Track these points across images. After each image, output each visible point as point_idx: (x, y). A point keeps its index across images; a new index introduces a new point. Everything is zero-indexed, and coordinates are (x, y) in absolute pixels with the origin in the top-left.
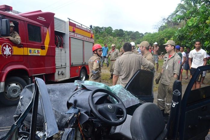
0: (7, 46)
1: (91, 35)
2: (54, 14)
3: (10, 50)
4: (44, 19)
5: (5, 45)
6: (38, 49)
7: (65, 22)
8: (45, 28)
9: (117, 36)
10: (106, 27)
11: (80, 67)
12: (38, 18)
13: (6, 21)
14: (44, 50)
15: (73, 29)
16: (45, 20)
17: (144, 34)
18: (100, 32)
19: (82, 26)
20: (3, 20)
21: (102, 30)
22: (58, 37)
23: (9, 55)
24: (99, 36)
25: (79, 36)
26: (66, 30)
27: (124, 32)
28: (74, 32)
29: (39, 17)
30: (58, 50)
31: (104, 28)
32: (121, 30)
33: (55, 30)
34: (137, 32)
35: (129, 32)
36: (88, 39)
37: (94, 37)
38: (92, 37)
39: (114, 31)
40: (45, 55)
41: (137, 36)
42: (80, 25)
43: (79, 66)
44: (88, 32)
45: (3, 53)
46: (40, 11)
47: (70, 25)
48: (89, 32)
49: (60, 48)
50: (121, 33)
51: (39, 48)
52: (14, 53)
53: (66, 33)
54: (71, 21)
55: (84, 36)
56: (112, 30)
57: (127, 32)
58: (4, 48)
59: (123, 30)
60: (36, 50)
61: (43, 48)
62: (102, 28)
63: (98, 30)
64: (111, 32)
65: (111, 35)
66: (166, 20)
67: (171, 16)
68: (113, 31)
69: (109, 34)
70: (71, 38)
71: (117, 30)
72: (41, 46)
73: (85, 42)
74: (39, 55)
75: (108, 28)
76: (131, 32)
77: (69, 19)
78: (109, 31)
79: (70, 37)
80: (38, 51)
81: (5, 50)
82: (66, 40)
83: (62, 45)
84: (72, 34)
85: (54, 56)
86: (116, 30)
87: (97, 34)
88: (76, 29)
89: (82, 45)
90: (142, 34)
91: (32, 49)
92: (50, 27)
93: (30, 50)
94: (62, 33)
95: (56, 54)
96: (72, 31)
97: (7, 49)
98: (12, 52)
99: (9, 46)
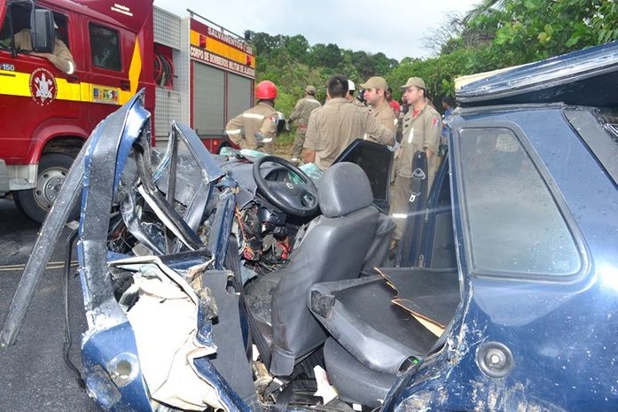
0: (43, 77)
1: (248, 58)
3: (50, 87)
4: (128, 9)
5: (38, 75)
6: (114, 89)
7: (179, 20)
8: (129, 35)
9: (322, 66)
10: (288, 37)
11: (215, 143)
12: (113, 9)
13: (47, 13)
14: (127, 93)
15: (201, 39)
16: (131, 15)
17: (399, 62)
18: (269, 51)
19: (225, 32)
20: (38, 10)
21: (275, 45)
22: (160, 59)
23: (48, 99)
24: (265, 61)
25: (217, 61)
26: (184, 42)
27: (342, 54)
28: (202, 46)
29: (116, 5)
30: (160, 93)
31: (283, 37)
32: (333, 48)
33: (155, 40)
34: (381, 55)
35: (356, 53)
36: (238, 69)
37: (253, 64)
38: (249, 64)
39: (313, 48)
41: (378, 66)
42: (219, 30)
43: (214, 140)
44: (239, 49)
45: (35, 94)
47: (192, 28)
48: (242, 51)
49: (166, 89)
50: (334, 56)
51: (116, 87)
52: (59, 96)
53: (181, 49)
54: (195, 18)
55: (229, 60)
56: (306, 46)
57: (350, 52)
58: (37, 80)
59: (340, 47)
60: (110, 89)
61: (126, 86)
62: (278, 38)
63: (265, 45)
64: (304, 52)
65: (303, 62)
66: (460, 24)
67: (474, 14)
68: (308, 50)
69: (297, 56)
70: (194, 64)
71: (323, 46)
72: (122, 81)
73: (229, 75)
74: (116, 102)
75: (295, 38)
76: (362, 54)
77: (192, 13)
78: (296, 46)
79: (192, 61)
80: (113, 93)
81: (38, 85)
82: (182, 68)
83: (170, 81)
84: (197, 53)
86: (318, 45)
87: (261, 56)
88: (209, 41)
89: (222, 84)
90: (394, 62)
91: (101, 88)
92: (141, 34)
93: (95, 91)
94: (171, 48)
95: (156, 104)
96: (198, 45)
97: (44, 84)
98: (54, 92)
99: (48, 78)
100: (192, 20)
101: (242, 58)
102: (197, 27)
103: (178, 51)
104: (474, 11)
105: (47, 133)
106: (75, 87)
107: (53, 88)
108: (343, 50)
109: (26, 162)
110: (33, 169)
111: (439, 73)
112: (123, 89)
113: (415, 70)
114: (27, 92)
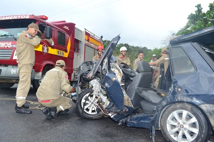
2: (75, 25)
3: (47, 49)
5: (44, 46)
6: (63, 52)
7: (82, 32)
8: (68, 36)
13: (50, 28)
14: (66, 53)
15: (88, 38)
16: (69, 29)
19: (95, 36)
23: (46, 53)
25: (92, 45)
26: (83, 38)
28: (88, 40)
29: (65, 26)
30: (75, 54)
33: (75, 38)
34: (145, 48)
35: (135, 47)
39: (119, 45)
40: (67, 57)
42: (93, 35)
44: (99, 42)
45: (43, 51)
46: (65, 21)
48: (100, 42)
49: (77, 53)
51: (64, 51)
52: (49, 52)
54: (87, 31)
55: (96, 45)
57: (133, 47)
58: (44, 47)
59: (129, 45)
60: (62, 52)
61: (66, 51)
70: (86, 46)
74: (63, 56)
77: (86, 29)
79: (85, 44)
80: (63, 53)
82: (82, 47)
83: (78, 51)
84: (87, 42)
85: (73, 59)
88: (90, 39)
89: (94, 53)
90: (150, 50)
91: (60, 51)
92: (71, 35)
93: (58, 52)
94: (79, 40)
96: (87, 40)
97: (46, 48)
98: (48, 51)
99: (47, 46)
100: (86, 32)
102: (87, 34)
103: (81, 41)
105: (45, 63)
106: (53, 50)
107: (48, 50)
108: (130, 46)
110: (40, 73)
112: (65, 52)
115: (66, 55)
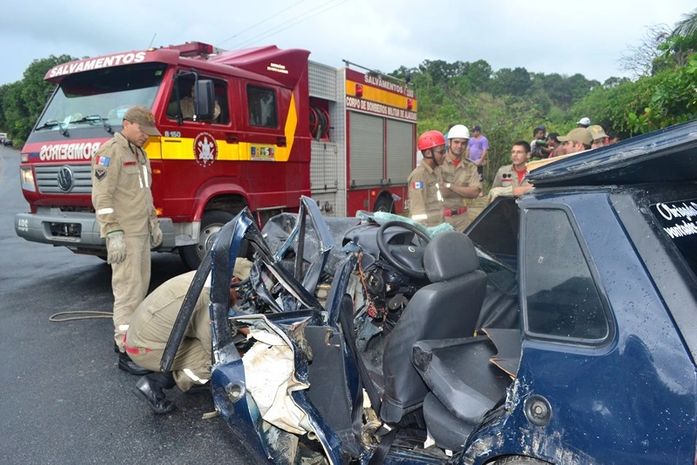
0: (206, 140)
1: (409, 102)
2: (307, 53)
3: (211, 149)
4: (283, 67)
5: (201, 139)
6: (270, 146)
7: (335, 71)
8: (285, 92)
9: (508, 93)
10: (468, 63)
11: (374, 194)
12: (269, 68)
13: (208, 84)
14: (282, 149)
15: (357, 88)
16: (286, 72)
17: (602, 83)
18: (447, 80)
20: (201, 82)
21: (454, 74)
22: (317, 113)
23: (210, 160)
25: (375, 108)
26: (340, 93)
27: (532, 78)
28: (359, 95)
29: (272, 65)
30: (316, 147)
31: (463, 64)
32: (521, 72)
33: (310, 95)
34: (579, 77)
35: (549, 76)
36: (397, 115)
38: (409, 108)
39: (497, 73)
40: (285, 159)
41: (576, 90)
43: (373, 190)
44: (399, 94)
45: (198, 156)
46: (274, 48)
47: (348, 78)
48: (402, 95)
49: (322, 142)
50: (522, 81)
51: (272, 143)
52: (219, 158)
53: (338, 101)
54: (351, 67)
55: (388, 106)
56: (489, 72)
57: (541, 76)
58: (200, 144)
59: (529, 71)
60: (267, 147)
61: (282, 142)
62: (456, 65)
63: (442, 74)
64: (486, 79)
65: (487, 90)
67: (685, 26)
68: (491, 77)
69: (479, 84)
70: (351, 115)
71: (509, 70)
72: (278, 138)
73: (388, 121)
74: (273, 160)
75: (475, 65)
76: (556, 77)
77: (347, 63)
78: (476, 74)
79: (348, 111)
80: (270, 150)
81: (201, 148)
82: (338, 120)
83: (326, 133)
84: (354, 102)
85: (307, 163)
86: (503, 70)
87: (437, 86)
88: (366, 90)
89: (381, 131)
90: (595, 83)
91: (258, 146)
92: (297, 88)
93: (253, 149)
94: (327, 101)
95: (312, 157)
96: (354, 94)
97: (206, 146)
98: (215, 154)
99: (210, 140)
100: (348, 70)
101: (403, 102)
102: (352, 75)
103: (334, 102)
104: (685, 22)
105: (209, 192)
106: (234, 146)
107: (214, 150)
108: (532, 73)
109: (190, 220)
110: (196, 226)
111: (639, 100)
112: (279, 145)
113: (610, 98)
114: (191, 156)
115: (282, 154)
